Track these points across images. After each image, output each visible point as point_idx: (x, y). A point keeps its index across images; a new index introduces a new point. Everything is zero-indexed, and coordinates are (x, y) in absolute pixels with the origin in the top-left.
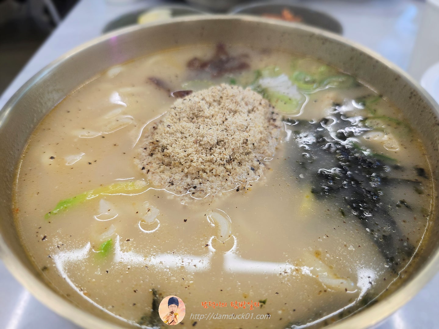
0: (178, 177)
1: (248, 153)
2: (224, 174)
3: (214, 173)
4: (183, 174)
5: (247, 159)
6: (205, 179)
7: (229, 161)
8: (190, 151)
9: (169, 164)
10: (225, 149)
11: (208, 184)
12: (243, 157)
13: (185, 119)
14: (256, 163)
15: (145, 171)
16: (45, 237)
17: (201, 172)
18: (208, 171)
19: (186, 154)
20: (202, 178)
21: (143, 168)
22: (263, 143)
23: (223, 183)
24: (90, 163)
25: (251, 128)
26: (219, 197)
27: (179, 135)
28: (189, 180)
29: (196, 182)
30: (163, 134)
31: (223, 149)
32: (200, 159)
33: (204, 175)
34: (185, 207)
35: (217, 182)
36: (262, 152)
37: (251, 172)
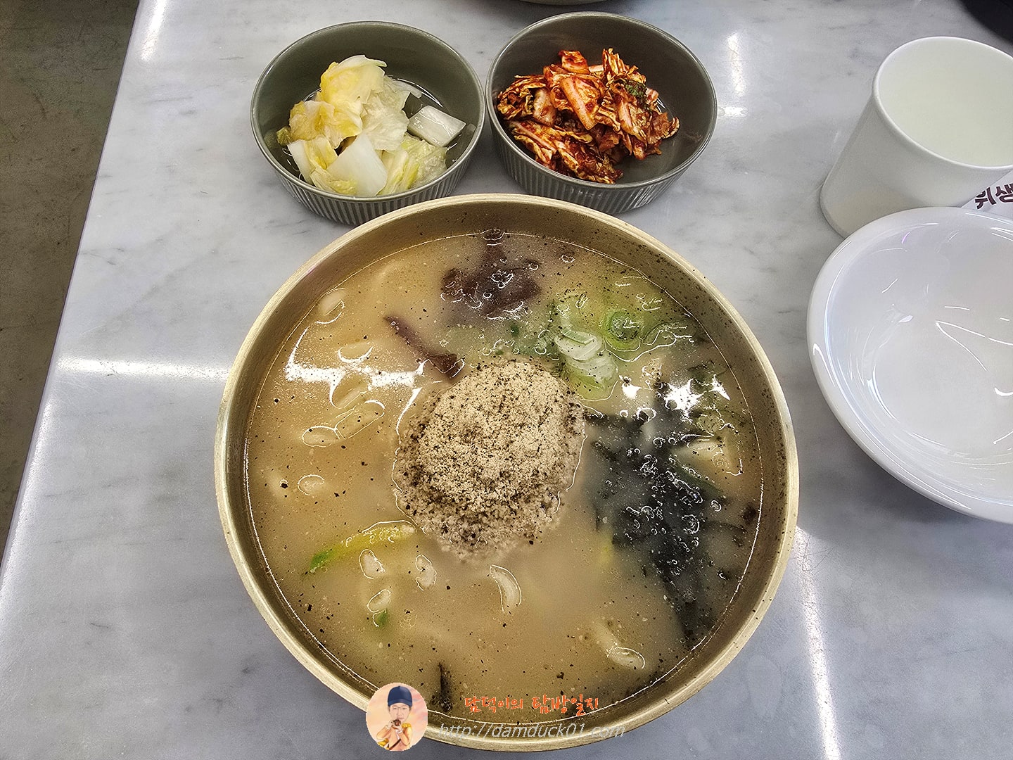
0: (451, 520)
1: (537, 486)
2: (507, 516)
3: (496, 516)
4: (458, 517)
5: (537, 494)
6: (485, 524)
7: (515, 498)
8: (466, 486)
9: (439, 500)
10: (510, 481)
11: (489, 531)
12: (532, 491)
13: (457, 438)
14: (547, 499)
15: (411, 511)
16: (310, 607)
17: (480, 517)
18: (489, 514)
19: (461, 489)
20: (481, 522)
21: (408, 507)
22: (558, 469)
23: (508, 530)
24: (337, 495)
25: (543, 451)
26: (502, 549)
27: (451, 462)
28: (465, 526)
29: (475, 527)
30: (430, 460)
31: (507, 481)
32: (479, 498)
33: (484, 519)
34: (464, 562)
35: (500, 529)
36: (555, 482)
37: (542, 512)
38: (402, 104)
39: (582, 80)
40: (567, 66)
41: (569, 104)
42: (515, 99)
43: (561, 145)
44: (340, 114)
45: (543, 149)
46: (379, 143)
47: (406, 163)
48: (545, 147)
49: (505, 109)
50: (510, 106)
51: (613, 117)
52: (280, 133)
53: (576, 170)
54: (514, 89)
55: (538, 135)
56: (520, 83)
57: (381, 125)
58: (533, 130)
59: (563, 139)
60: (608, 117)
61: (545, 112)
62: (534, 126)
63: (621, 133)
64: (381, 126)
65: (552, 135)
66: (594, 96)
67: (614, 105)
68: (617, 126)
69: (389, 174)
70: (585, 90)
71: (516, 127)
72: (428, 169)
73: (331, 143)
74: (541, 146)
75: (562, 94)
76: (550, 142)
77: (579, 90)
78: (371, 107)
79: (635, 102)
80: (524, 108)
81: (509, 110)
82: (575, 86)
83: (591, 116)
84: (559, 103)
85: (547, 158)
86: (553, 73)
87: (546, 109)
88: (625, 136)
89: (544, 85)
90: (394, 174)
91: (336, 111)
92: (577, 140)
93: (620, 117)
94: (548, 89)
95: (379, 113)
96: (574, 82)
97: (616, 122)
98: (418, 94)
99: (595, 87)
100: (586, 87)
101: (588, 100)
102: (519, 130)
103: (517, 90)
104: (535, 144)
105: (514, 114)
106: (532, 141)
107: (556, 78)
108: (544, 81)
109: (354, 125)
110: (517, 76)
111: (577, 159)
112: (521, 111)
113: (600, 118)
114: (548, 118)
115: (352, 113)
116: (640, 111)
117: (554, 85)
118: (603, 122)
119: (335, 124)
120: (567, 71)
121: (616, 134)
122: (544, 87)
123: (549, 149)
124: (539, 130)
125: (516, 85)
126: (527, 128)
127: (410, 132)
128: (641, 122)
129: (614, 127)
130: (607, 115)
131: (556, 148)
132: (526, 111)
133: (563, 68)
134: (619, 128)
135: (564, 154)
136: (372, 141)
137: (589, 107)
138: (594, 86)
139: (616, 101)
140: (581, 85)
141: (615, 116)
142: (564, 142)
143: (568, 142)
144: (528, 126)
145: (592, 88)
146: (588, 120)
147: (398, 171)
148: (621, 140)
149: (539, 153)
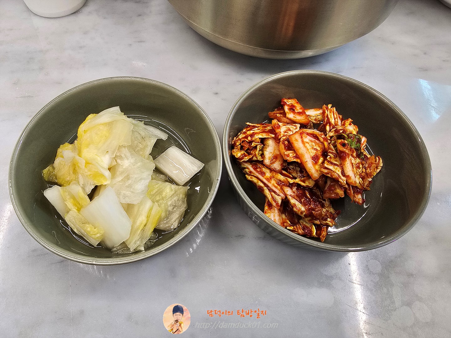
38: (149, 149)
39: (308, 134)
40: (291, 116)
41: (297, 157)
42: (247, 146)
43: (289, 191)
44: (90, 165)
45: (273, 193)
46: (125, 196)
47: (151, 209)
48: (275, 192)
49: (238, 154)
50: (243, 152)
51: (338, 171)
52: (45, 171)
53: (303, 216)
54: (246, 137)
55: (267, 179)
56: (252, 132)
57: (128, 175)
58: (263, 174)
59: (291, 186)
60: (334, 172)
61: (274, 160)
62: (264, 169)
63: (347, 186)
64: (128, 178)
65: (280, 181)
66: (319, 149)
67: (338, 159)
68: (343, 180)
69: (134, 222)
70: (310, 143)
71: (248, 169)
72: (170, 209)
73: (83, 189)
74: (270, 190)
75: (290, 146)
76: (279, 187)
77: (307, 145)
78: (121, 157)
79: (355, 154)
80: (255, 155)
81: (242, 155)
82: (303, 142)
83: (317, 167)
84: (288, 156)
85: (277, 204)
86: (280, 124)
87: (275, 157)
88: (349, 187)
89: (273, 136)
90: (138, 223)
91: (87, 163)
92: (303, 186)
93: (346, 172)
94: (277, 139)
95: (126, 163)
96: (302, 137)
97: (342, 177)
98: (164, 137)
99: (320, 141)
100: (311, 141)
101: (313, 153)
102: (251, 172)
103: (249, 138)
104: (265, 188)
105: (246, 159)
106: (262, 185)
107: (283, 129)
108: (272, 131)
109: (102, 176)
110: (248, 123)
111: (304, 204)
112: (253, 157)
113: (326, 171)
114: (277, 166)
115: (101, 166)
116: (358, 160)
117: (282, 135)
118: (329, 175)
119: (86, 174)
120: (293, 122)
121: (341, 186)
122: (273, 137)
123: (278, 195)
124: (268, 174)
125: (248, 133)
126: (258, 172)
127: (157, 170)
128: (360, 170)
129: (340, 182)
130: (333, 169)
131: (286, 195)
132: (257, 158)
133: (287, 118)
134: (345, 182)
135: (293, 201)
136: (118, 194)
137: (315, 159)
138: (318, 139)
139: (341, 156)
140: (307, 139)
141: (340, 171)
142: (292, 189)
143: (295, 189)
144: (258, 170)
145: (317, 141)
146: (313, 169)
147: (142, 219)
148: (345, 192)
149: (269, 197)
